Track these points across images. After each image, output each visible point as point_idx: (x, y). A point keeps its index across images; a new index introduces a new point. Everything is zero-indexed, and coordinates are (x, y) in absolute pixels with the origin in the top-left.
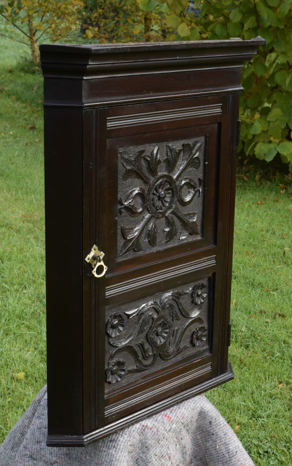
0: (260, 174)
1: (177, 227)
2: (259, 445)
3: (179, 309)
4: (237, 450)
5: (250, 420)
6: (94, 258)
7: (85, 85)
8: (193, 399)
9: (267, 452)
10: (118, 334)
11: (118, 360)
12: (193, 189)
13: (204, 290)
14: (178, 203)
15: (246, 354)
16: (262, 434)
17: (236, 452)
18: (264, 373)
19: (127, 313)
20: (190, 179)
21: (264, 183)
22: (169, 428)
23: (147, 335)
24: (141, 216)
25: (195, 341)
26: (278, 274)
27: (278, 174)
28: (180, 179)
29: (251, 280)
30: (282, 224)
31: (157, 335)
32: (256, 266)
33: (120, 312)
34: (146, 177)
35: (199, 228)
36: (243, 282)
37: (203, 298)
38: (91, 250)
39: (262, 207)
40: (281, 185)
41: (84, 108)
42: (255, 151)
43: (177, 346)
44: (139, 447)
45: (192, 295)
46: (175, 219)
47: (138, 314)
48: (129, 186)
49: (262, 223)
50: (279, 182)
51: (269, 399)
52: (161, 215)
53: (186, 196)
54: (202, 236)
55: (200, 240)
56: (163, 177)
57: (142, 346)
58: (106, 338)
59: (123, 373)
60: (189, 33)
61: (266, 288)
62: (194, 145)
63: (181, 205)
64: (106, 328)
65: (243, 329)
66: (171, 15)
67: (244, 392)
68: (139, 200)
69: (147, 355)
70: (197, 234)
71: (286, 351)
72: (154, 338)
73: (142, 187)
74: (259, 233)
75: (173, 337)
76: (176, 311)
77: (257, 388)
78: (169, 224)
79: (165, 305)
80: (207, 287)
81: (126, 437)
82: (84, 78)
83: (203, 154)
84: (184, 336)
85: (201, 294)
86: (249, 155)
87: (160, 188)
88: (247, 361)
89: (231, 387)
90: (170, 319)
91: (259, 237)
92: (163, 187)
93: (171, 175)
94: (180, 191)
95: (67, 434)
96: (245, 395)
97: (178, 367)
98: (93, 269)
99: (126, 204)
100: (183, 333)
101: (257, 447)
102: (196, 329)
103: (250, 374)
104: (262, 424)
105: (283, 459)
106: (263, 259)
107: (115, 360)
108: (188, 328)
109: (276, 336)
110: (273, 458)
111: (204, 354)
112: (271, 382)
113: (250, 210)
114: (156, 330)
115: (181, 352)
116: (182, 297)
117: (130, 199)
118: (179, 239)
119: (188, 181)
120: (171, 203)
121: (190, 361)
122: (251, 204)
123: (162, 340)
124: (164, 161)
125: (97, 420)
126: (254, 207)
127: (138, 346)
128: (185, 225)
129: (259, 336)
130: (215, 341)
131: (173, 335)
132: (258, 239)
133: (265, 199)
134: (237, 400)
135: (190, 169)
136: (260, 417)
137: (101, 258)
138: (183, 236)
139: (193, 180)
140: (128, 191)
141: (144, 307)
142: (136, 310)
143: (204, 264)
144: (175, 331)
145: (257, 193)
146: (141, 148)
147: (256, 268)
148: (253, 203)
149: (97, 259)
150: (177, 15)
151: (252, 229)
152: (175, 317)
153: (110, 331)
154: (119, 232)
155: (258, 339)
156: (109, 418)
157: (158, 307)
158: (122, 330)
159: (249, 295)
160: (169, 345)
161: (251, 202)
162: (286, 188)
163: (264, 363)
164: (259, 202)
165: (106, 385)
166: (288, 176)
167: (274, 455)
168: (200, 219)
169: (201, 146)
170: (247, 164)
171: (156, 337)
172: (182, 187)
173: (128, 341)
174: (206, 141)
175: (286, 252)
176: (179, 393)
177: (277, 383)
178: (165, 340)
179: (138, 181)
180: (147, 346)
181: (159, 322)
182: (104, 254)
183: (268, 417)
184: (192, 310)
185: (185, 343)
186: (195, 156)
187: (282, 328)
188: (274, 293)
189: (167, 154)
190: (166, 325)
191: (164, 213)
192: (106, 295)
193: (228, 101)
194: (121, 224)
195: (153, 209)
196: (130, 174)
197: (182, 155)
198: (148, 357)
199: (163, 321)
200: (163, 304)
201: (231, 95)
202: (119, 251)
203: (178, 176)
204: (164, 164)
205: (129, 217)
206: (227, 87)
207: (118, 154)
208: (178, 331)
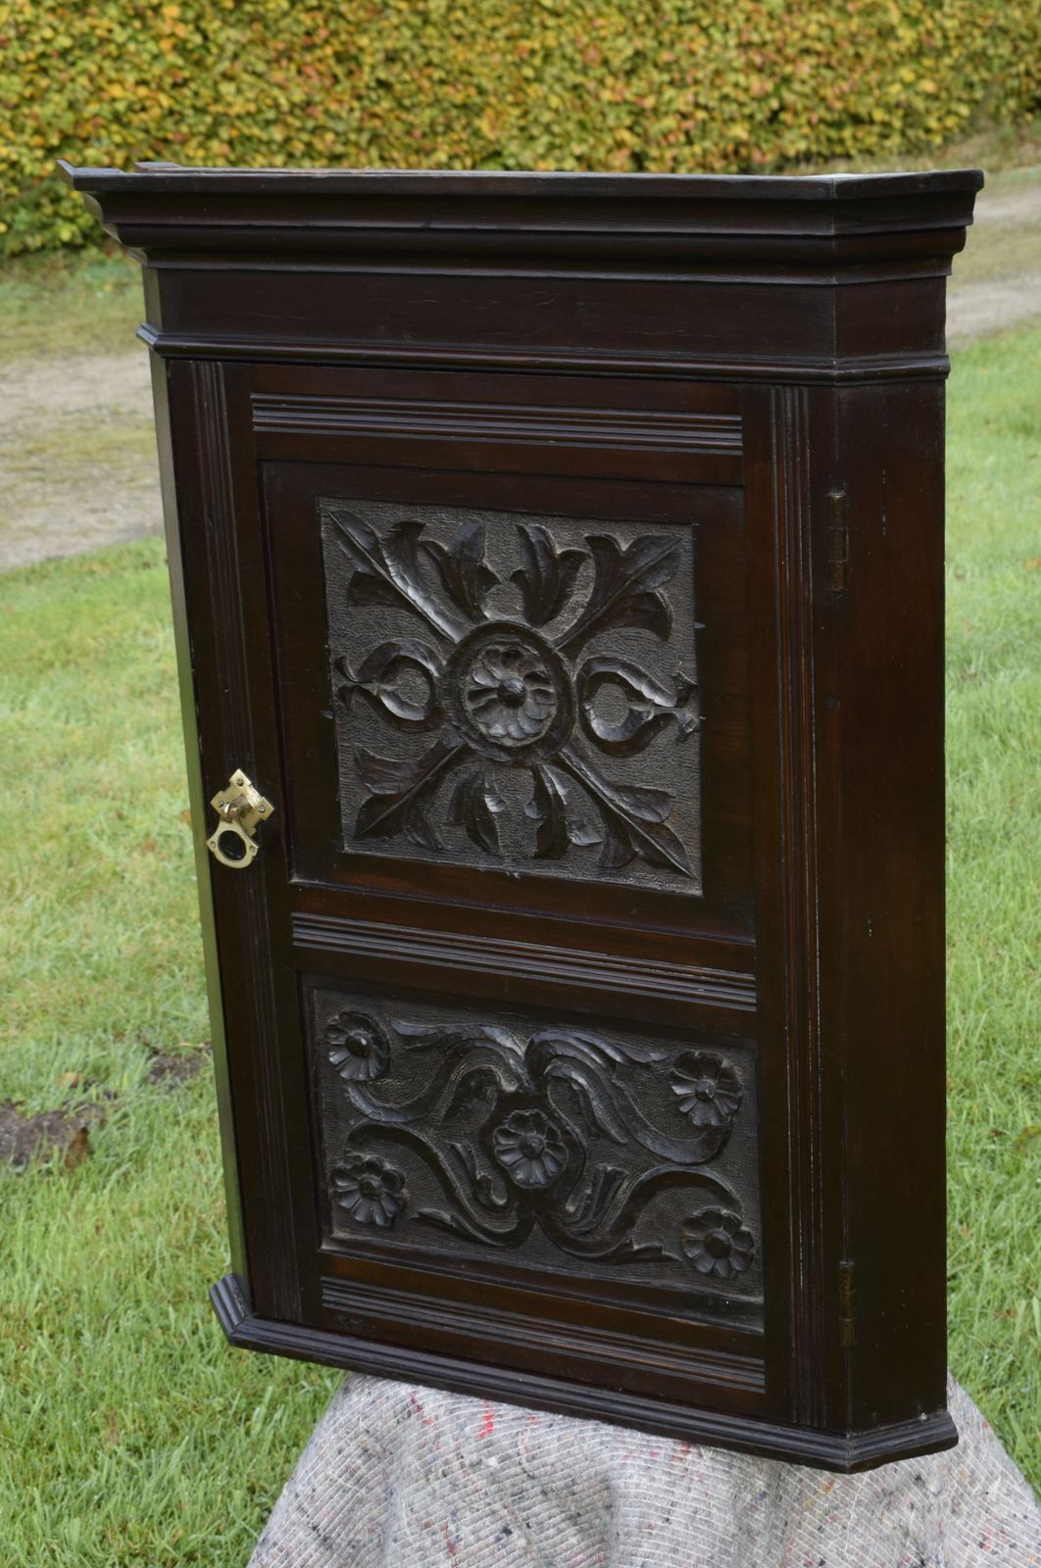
13: (728, 1086)
14: (581, 736)
20: (624, 665)
28: (585, 655)
37: (719, 1115)
54: (703, 889)
55: (690, 900)
56: (502, 628)
62: (639, 549)
63: (598, 747)
68: (422, 683)
72: (503, 1153)
73: (424, 642)
80: (752, 1085)
84: (649, 1211)
85: (713, 1097)
92: (522, 665)
93: (540, 630)
100: (635, 1197)
107: (366, 1155)
111: (737, 1320)
114: (514, 1133)
115: (634, 1260)
119: (615, 668)
124: (513, 578)
125: (298, 1298)
128: (615, 822)
139: (642, 675)
140: (370, 641)
154: (347, 760)
156: (340, 1318)
169: (669, 558)
173: (410, 1118)
174: (693, 543)
178: (551, 1182)
179: (408, 619)
181: (522, 1112)
184: (679, 1135)
186: (643, 589)
189: (522, 556)
190: (551, 1134)
191: (520, 755)
192: (295, 935)
193: (773, 409)
194: (354, 740)
195: (473, 728)
196: (373, 589)
197: (588, 571)
198: (491, 1209)
199: (537, 1115)
200: (537, 1059)
201: (788, 389)
202: (348, 821)
203: (574, 644)
204: (514, 589)
205: (382, 725)
206: (755, 357)
207: (319, 516)
208: (612, 1179)
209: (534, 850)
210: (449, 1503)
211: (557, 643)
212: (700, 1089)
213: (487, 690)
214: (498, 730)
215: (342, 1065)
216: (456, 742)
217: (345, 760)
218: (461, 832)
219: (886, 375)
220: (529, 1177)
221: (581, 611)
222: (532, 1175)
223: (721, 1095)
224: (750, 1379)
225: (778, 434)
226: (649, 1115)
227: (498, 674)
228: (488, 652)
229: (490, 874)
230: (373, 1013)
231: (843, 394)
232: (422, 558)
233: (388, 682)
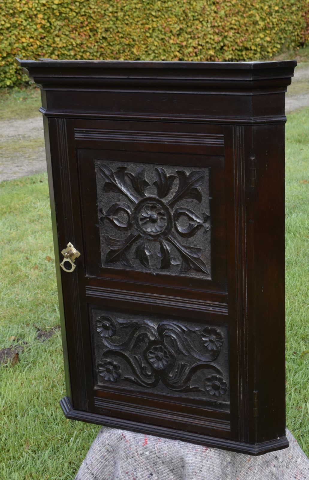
14: (174, 231)
20: (188, 210)
28: (176, 207)
35: (208, 267)
48: (112, 199)
54: (212, 278)
59: (116, 376)
62: (192, 175)
68: (126, 216)
69: (144, 372)
72: (150, 359)
78: (162, 250)
80: (227, 337)
85: (215, 341)
92: (156, 210)
93: (162, 200)
94: (175, 220)
107: (108, 359)
114: (153, 352)
115: (190, 391)
119: (185, 211)
123: (161, 366)
124: (154, 184)
125: (87, 404)
127: (135, 358)
135: (188, 199)
139: (193, 213)
140: (110, 203)
141: (136, 323)
168: (209, 258)
169: (202, 177)
172: (177, 216)
173: (122, 348)
178: (165, 367)
181: (156, 346)
184: (204, 353)
185: (198, 384)
186: (194, 187)
190: (165, 353)
191: (156, 237)
192: (87, 293)
193: (233, 132)
194: (105, 233)
195: (142, 229)
196: (111, 187)
197: (177, 182)
198: (146, 376)
199: (161, 347)
200: (161, 330)
201: (238, 126)
202: (103, 257)
203: (172, 204)
204: (154, 187)
205: (114, 228)
206: (228, 117)
207: (95, 165)
208: (184, 366)
209: (160, 266)
210: (134, 466)
211: (167, 203)
212: (211, 339)
213: (146, 218)
214: (149, 230)
215: (101, 332)
216: (136, 234)
217: (102, 239)
218: (138, 261)
219: (267, 122)
220: (158, 366)
221: (174, 194)
222: (159, 365)
223: (217, 340)
224: (226, 427)
225: (235, 140)
226: (195, 347)
227: (149, 213)
228: (146, 206)
229: (147, 273)
230: (110, 316)
231: (254, 128)
232: (126, 178)
233: (116, 216)
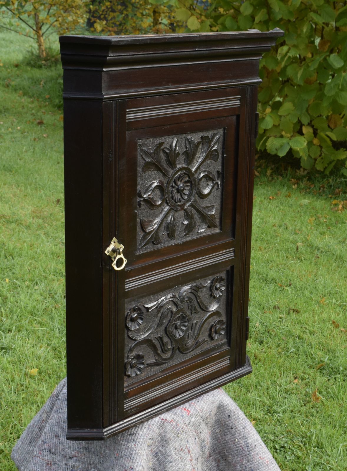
0: (272, 169)
1: (195, 220)
2: (275, 441)
3: (198, 302)
4: (256, 443)
5: (266, 416)
6: (114, 251)
7: (104, 77)
8: (212, 392)
9: (283, 447)
10: (137, 327)
11: (138, 354)
12: (211, 182)
13: (223, 283)
14: (196, 195)
15: (260, 349)
16: (278, 429)
17: (255, 446)
18: (279, 369)
19: (146, 306)
20: (208, 172)
21: (276, 178)
22: (189, 421)
23: (166, 328)
24: (160, 209)
25: (213, 335)
26: (292, 270)
27: (289, 169)
28: (199, 172)
29: (265, 275)
30: (295, 219)
31: (176, 328)
32: (269, 262)
33: (139, 305)
34: (165, 169)
35: (217, 221)
36: (256, 278)
37: (222, 292)
38: (110, 243)
39: (274, 202)
40: (293, 180)
41: (104, 100)
42: (266, 146)
43: (195, 339)
44: (158, 441)
45: (211, 289)
46: (194, 211)
47: (157, 307)
48: (148, 179)
49: (275, 218)
50: (291, 177)
51: (285, 395)
52: (179, 208)
53: (205, 189)
54: (221, 229)
55: (218, 233)
56: (181, 169)
57: (161, 339)
58: (126, 331)
59: (142, 367)
60: (199, 26)
61: (280, 283)
62: (213, 137)
63: (200, 197)
64: (126, 321)
65: (257, 325)
66: (181, 8)
67: (259, 387)
68: (158, 193)
69: (166, 348)
70: (215, 226)
71: (301, 347)
72: (173, 331)
73: (161, 179)
74: (271, 228)
75: (191, 331)
76: (194, 304)
77: (272, 384)
78: (187, 217)
79: (183, 298)
80: (226, 280)
81: (145, 430)
82: (104, 70)
83: (221, 147)
84: (203, 329)
85: (219, 288)
86: (260, 150)
87: (178, 181)
88: (262, 356)
89: (246, 382)
90: (188, 313)
91: (271, 232)
92: (182, 179)
93: (190, 167)
94: (199, 184)
95: (87, 428)
96: (261, 390)
97: (196, 360)
98: (113, 262)
99: (145, 196)
100: (201, 327)
101: (273, 442)
102: (215, 323)
103: (265, 370)
104: (277, 419)
105: (300, 454)
106: (276, 254)
107: (134, 353)
108: (207, 322)
109: (290, 332)
110: (289, 453)
111: (223, 348)
112: (286, 377)
113: (262, 205)
114: (175, 323)
115: (199, 346)
116: (200, 290)
117: (149, 192)
118: (198, 232)
119: (206, 173)
120: (190, 195)
121: (209, 355)
122: (263, 199)
123: (181, 334)
124: (183, 154)
125: (116, 413)
126: (266, 202)
127: (157, 339)
128: (204, 218)
129: (273, 331)
130: (234, 334)
131: (192, 328)
132: (270, 234)
133: (276, 194)
134: (252, 396)
135: (208, 162)
136: (275, 412)
137: (121, 250)
138: (201, 229)
139: (211, 173)
140: (147, 183)
141: (163, 301)
142: (155, 303)
143: (223, 257)
144: (194, 325)
145: (269, 188)
146: (160, 140)
147: (269, 264)
148: (265, 198)
149: (117, 252)
150: (187, 8)
151: (264, 224)
152: (194, 311)
153: (129, 324)
154: (138, 224)
155: (272, 335)
156: (129, 412)
157: (177, 300)
158: (141, 323)
159: (263, 291)
160: (188, 339)
161: (263, 197)
162: (297, 183)
163: (279, 358)
164: (271, 197)
165: (125, 378)
166: (300, 171)
167: (290, 450)
168: (219, 212)
169: (219, 138)
170: (258, 158)
171: (175, 330)
172: (200, 180)
173: (147, 334)
174: (224, 133)
175: (299, 247)
176: (197, 386)
177: (292, 378)
178: (184, 333)
179: (157, 174)
180: (166, 339)
181: (178, 316)
182: (124, 247)
183: (283, 412)
184: (211, 303)
185: (204, 336)
186: (214, 148)
187: (297, 324)
188: (288, 288)
189: (186, 146)
191: (182, 206)
192: (126, 288)
193: (246, 93)
194: (141, 217)
195: (172, 202)
196: (149, 167)
197: (200, 147)
198: (166, 352)
201: (249, 87)
202: (138, 244)
205: (148, 209)
207: (137, 146)
208: (196, 324)
212: (216, 287)
215: (131, 326)
216: (167, 208)
223: (221, 286)
224: (227, 362)
225: (247, 99)
226: (204, 301)
229: (175, 245)
